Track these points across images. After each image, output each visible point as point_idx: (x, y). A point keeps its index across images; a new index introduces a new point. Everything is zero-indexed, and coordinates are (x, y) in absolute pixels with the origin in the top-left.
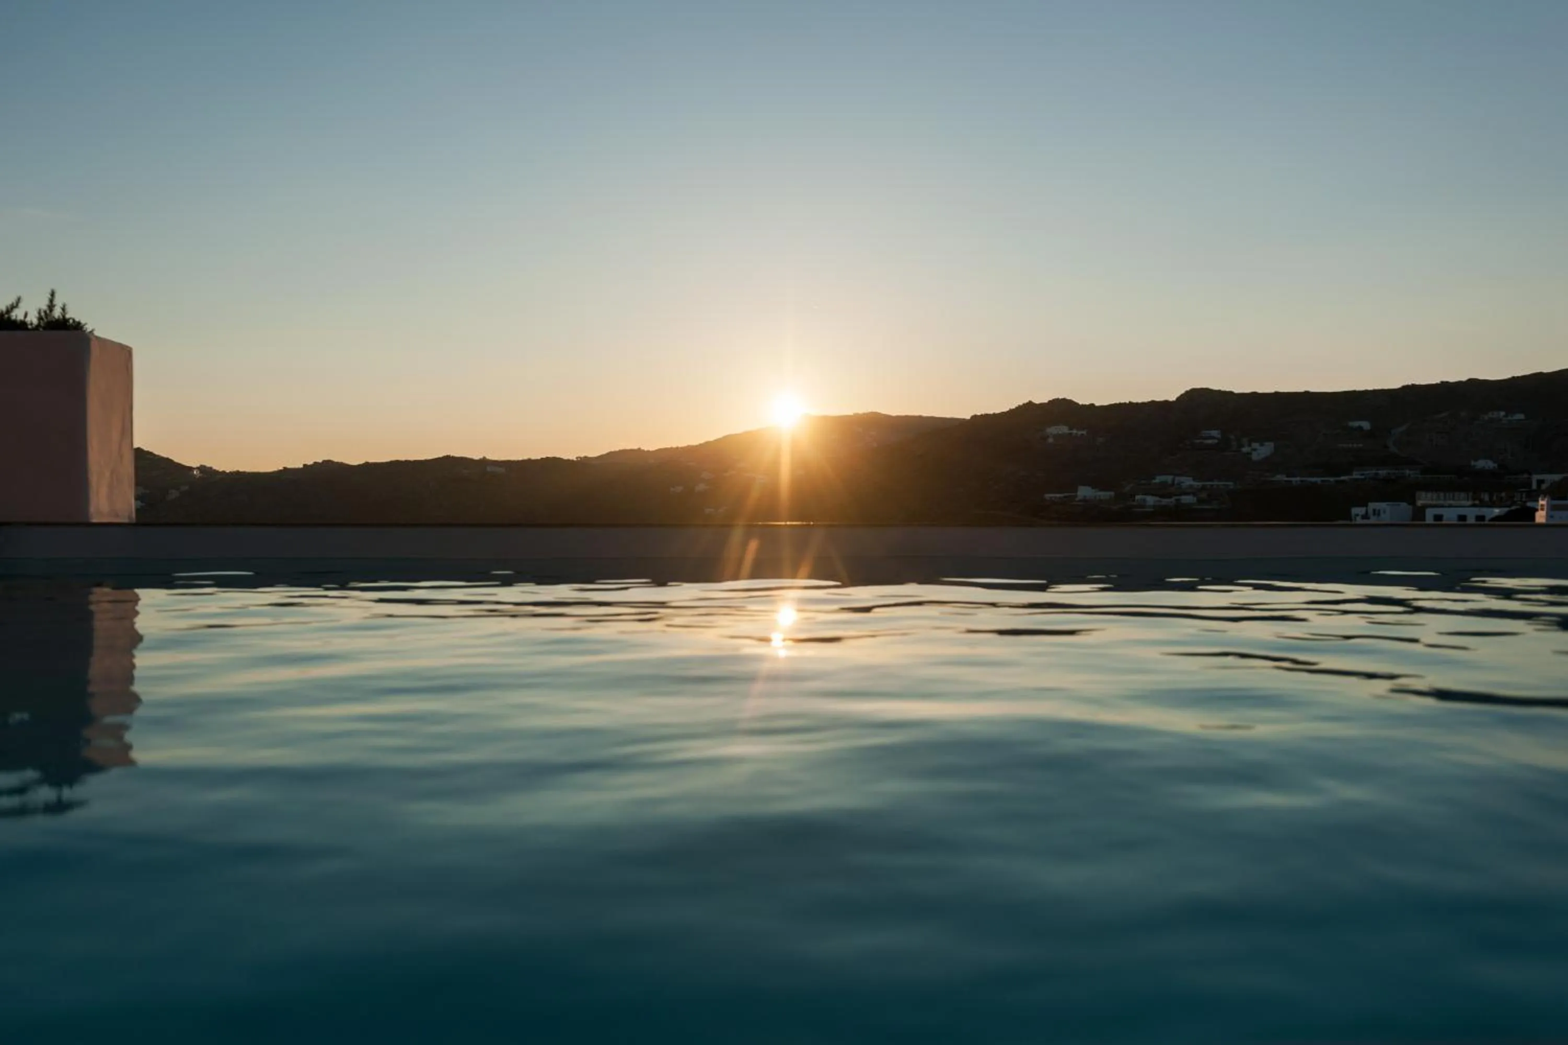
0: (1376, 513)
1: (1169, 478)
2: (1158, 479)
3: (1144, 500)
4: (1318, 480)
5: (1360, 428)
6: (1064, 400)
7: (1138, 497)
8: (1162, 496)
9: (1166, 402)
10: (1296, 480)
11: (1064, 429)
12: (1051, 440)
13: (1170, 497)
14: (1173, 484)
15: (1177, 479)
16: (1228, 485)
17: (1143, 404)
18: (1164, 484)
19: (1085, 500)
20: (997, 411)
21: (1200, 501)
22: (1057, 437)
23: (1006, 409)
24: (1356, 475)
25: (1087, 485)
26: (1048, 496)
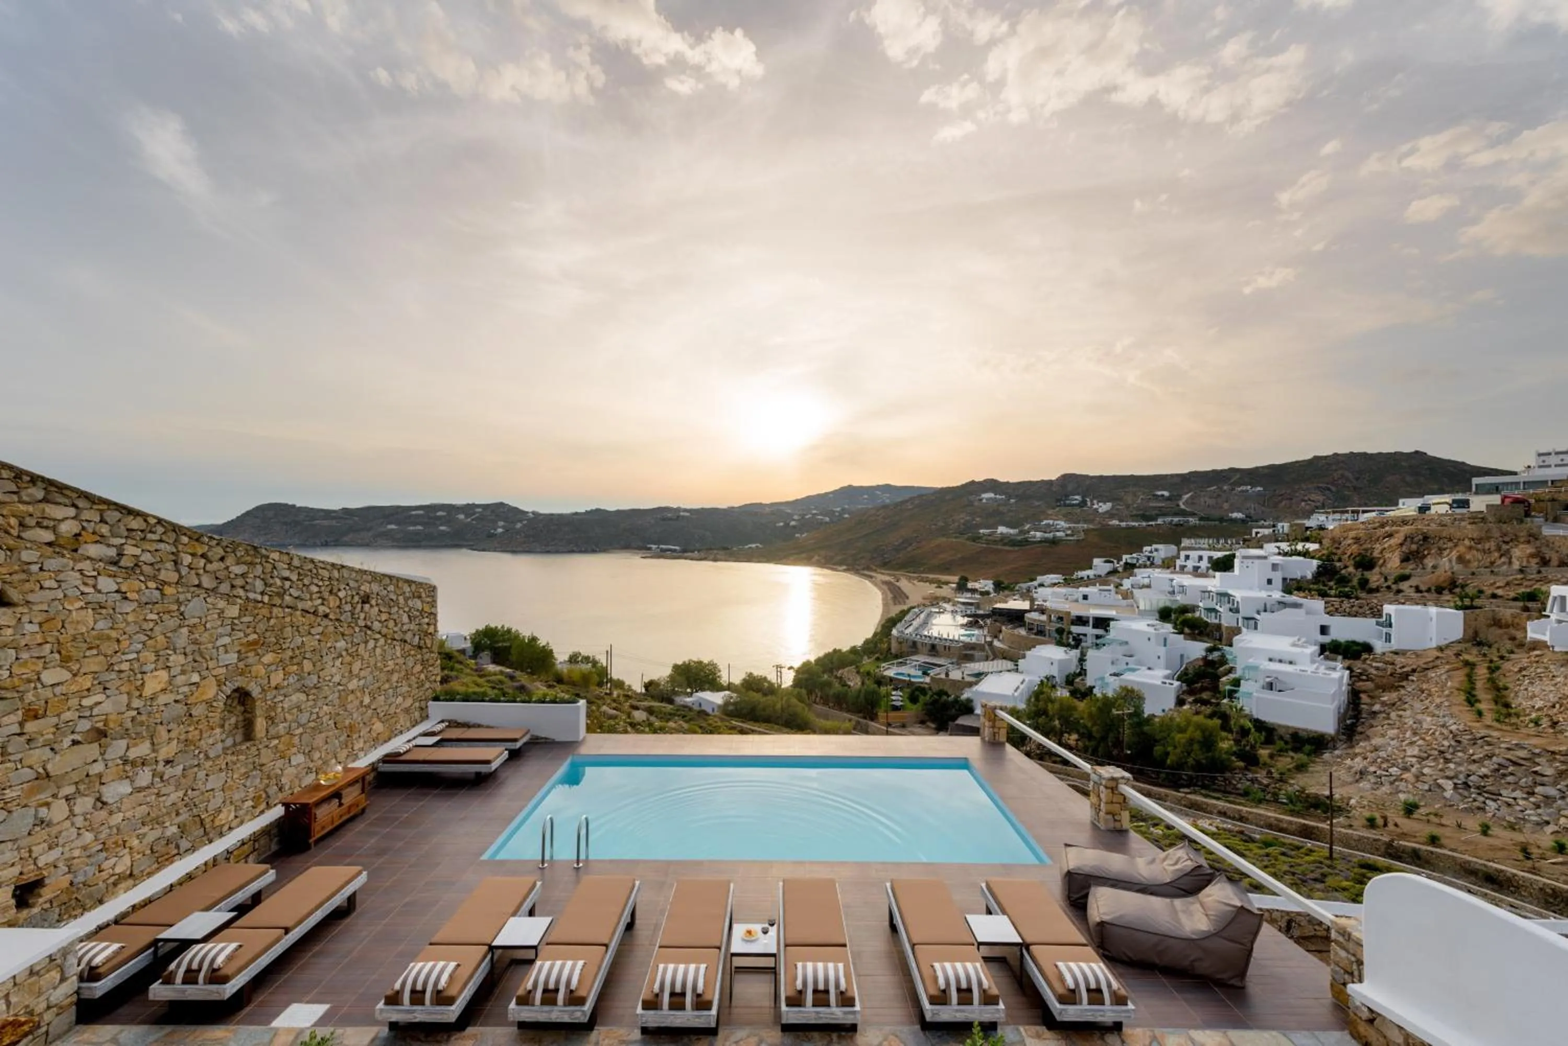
0: (1156, 550)
1: (1051, 522)
2: (1045, 522)
3: (1035, 535)
4: (1136, 524)
5: (1163, 496)
6: (992, 479)
7: (1032, 533)
8: (1045, 532)
10: (1123, 524)
11: (992, 495)
12: (984, 501)
13: (1050, 533)
14: (1053, 525)
15: (1056, 522)
16: (1083, 527)
18: (1048, 525)
19: (1001, 534)
21: (1067, 535)
22: (987, 499)
24: (1160, 521)
25: (1004, 525)
26: (981, 531)
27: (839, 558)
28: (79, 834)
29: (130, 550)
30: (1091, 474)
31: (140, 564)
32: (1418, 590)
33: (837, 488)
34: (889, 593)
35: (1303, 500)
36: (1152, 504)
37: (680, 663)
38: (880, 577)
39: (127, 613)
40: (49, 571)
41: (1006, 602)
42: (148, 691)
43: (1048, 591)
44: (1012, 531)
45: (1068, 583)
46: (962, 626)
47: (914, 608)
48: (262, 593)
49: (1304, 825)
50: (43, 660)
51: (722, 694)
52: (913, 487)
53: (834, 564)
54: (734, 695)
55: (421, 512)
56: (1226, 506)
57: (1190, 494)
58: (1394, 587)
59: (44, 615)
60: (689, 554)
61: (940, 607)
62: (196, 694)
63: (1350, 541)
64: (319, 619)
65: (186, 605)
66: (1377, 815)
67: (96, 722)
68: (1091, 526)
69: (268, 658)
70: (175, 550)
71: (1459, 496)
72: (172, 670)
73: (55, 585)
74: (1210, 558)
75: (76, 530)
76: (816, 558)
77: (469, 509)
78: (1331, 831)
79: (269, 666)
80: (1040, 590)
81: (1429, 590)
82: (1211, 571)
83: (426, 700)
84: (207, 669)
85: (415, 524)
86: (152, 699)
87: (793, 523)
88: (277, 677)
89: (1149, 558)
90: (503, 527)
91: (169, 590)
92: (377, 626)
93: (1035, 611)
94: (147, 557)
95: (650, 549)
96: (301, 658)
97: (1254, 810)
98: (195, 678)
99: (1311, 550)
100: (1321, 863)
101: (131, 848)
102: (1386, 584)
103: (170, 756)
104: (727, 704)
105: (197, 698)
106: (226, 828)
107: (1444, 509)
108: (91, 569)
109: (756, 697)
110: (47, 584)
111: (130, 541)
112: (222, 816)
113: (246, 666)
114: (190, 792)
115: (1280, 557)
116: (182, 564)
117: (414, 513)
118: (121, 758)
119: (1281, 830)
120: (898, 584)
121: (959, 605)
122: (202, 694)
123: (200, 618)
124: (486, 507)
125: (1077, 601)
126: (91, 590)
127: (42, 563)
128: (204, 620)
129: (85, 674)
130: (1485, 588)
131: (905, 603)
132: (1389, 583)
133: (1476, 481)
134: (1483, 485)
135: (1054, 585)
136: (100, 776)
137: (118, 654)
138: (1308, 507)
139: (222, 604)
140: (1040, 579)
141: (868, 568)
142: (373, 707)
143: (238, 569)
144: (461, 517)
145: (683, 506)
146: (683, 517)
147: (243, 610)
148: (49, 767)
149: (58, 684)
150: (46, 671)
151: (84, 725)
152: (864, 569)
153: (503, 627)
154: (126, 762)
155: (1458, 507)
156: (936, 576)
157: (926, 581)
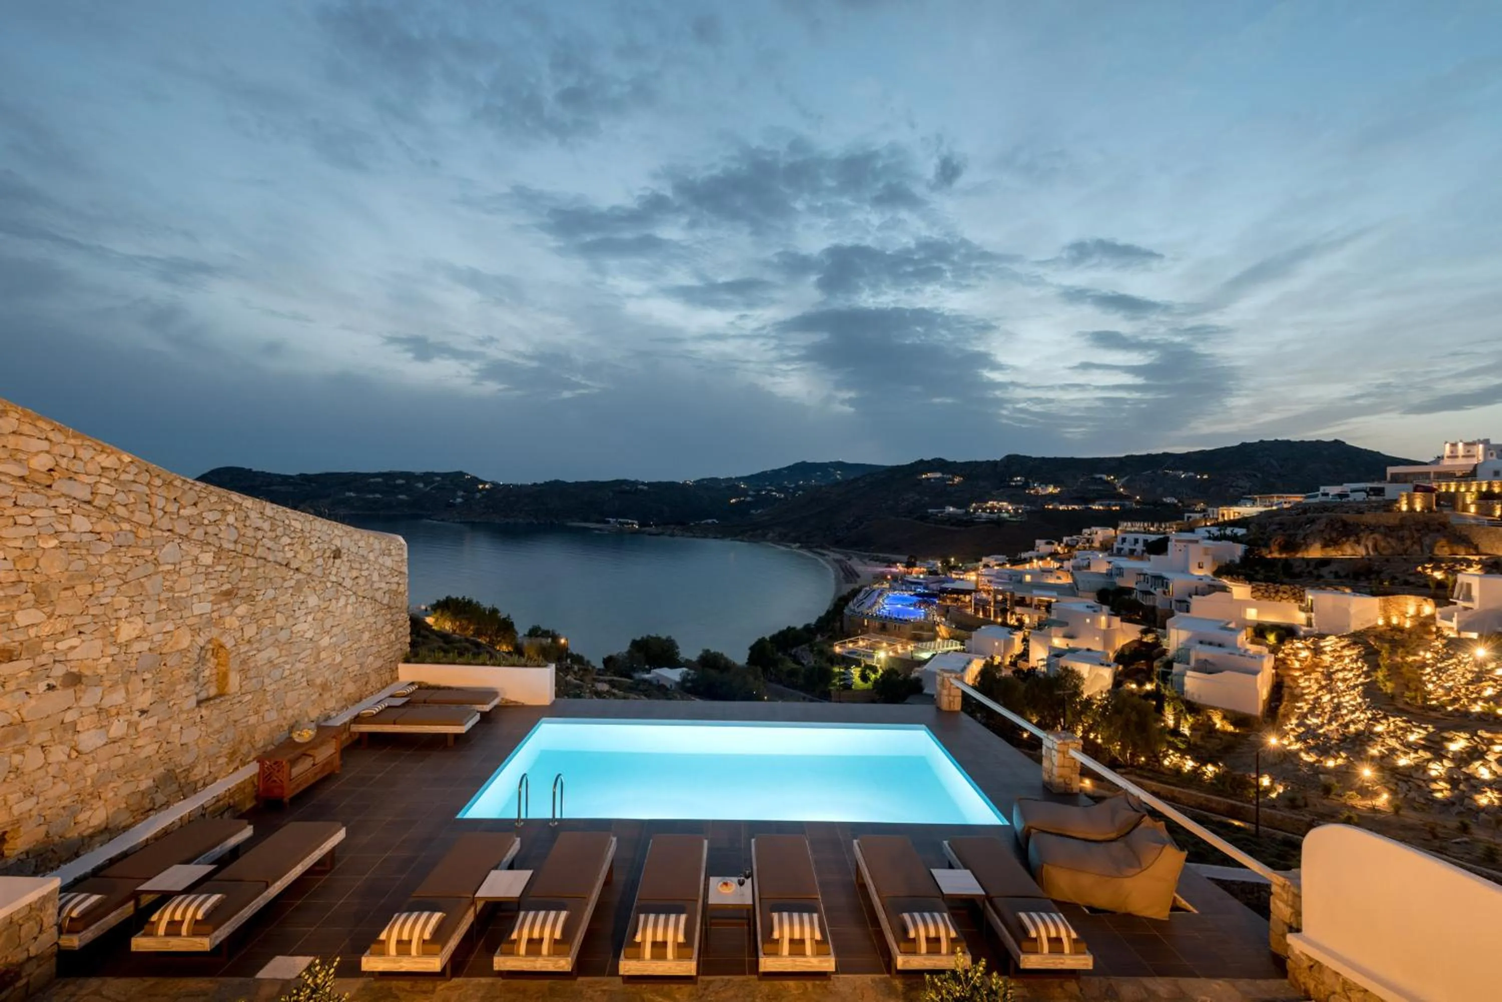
0: (1095, 533)
1: (995, 503)
2: (990, 503)
4: (1075, 507)
5: (1101, 478)
7: (978, 512)
8: (991, 513)
9: (995, 461)
10: (1063, 506)
11: (938, 474)
12: (931, 480)
13: (995, 514)
14: (997, 506)
15: (1000, 504)
16: (1025, 508)
18: (992, 506)
19: (949, 514)
20: (906, 464)
21: (1011, 516)
22: (934, 479)
23: (910, 463)
24: (1097, 505)
25: (951, 505)
26: (930, 511)
27: (793, 534)
28: (54, 783)
29: (103, 489)
30: (1034, 456)
31: (113, 504)
32: (1337, 575)
33: (791, 463)
34: (840, 571)
35: (1231, 486)
36: (1091, 487)
37: (638, 638)
38: (833, 555)
39: (101, 555)
40: (23, 506)
42: (123, 638)
44: (958, 511)
47: (865, 586)
48: (236, 542)
49: (1232, 805)
50: (17, 600)
51: (679, 671)
52: (864, 465)
54: (692, 672)
55: (380, 480)
56: (1160, 490)
57: (1126, 478)
58: (1315, 572)
59: (19, 552)
62: (170, 643)
63: (1274, 527)
64: (291, 573)
65: (161, 550)
66: (1299, 796)
67: (71, 667)
68: (1033, 508)
69: (242, 609)
70: (148, 492)
71: (1375, 485)
72: (147, 616)
73: (30, 522)
74: (1145, 541)
75: (51, 464)
76: (771, 535)
77: (427, 477)
78: (1257, 810)
79: (242, 617)
80: (985, 570)
81: (1347, 576)
82: (1146, 555)
83: (396, 662)
84: (181, 618)
85: (374, 492)
86: (126, 645)
87: (748, 499)
88: (250, 631)
89: (1088, 540)
90: (462, 497)
91: (143, 533)
92: (348, 583)
93: (981, 591)
94: (120, 497)
95: (608, 522)
96: (274, 611)
97: (1186, 791)
98: (170, 627)
99: (1239, 534)
100: (1248, 840)
101: (106, 801)
102: (1308, 570)
103: (145, 707)
104: (684, 680)
105: (171, 647)
106: (200, 784)
107: (1361, 496)
108: (65, 505)
109: (713, 673)
110: (20, 520)
111: (104, 480)
112: (196, 771)
113: (220, 617)
114: (165, 744)
115: (1211, 542)
116: (156, 507)
117: (372, 480)
118: (96, 706)
119: (1211, 810)
120: (849, 563)
121: (908, 585)
122: (177, 643)
123: (175, 564)
124: (445, 476)
126: (65, 528)
127: (16, 498)
128: (178, 567)
129: (60, 616)
130: (1398, 575)
131: (856, 582)
132: (1311, 569)
133: (1391, 470)
134: (1397, 474)
136: (74, 724)
137: (93, 598)
138: (1236, 493)
139: (196, 551)
140: (985, 559)
141: (822, 547)
142: (344, 666)
143: (211, 516)
144: (421, 485)
145: (641, 480)
146: (642, 490)
147: (217, 557)
148: (24, 712)
149: (33, 625)
150: (20, 612)
151: (59, 671)
152: (817, 547)
153: (464, 598)
154: (100, 711)
155: (1375, 495)
156: (885, 555)
157: (877, 560)
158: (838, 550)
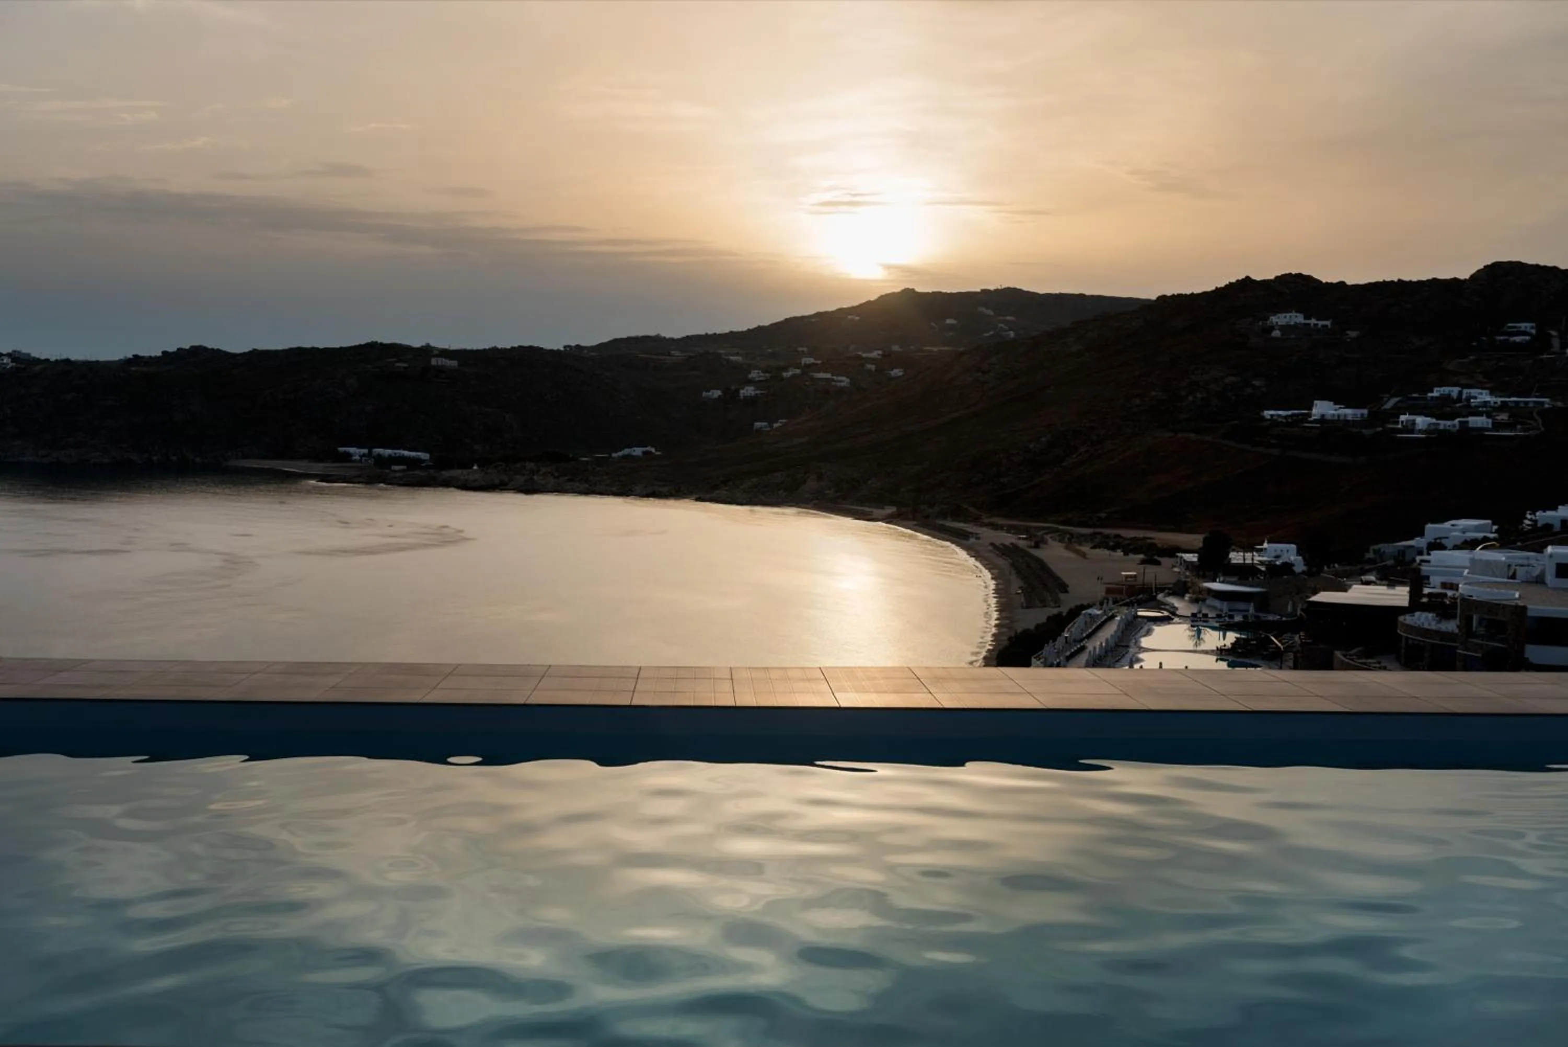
1: (1455, 391)
2: (1437, 392)
3: (1414, 423)
6: (1299, 275)
7: (1405, 418)
8: (1440, 417)
9: (1455, 280)
11: (1297, 318)
12: (1276, 333)
13: (1453, 419)
14: (1459, 399)
15: (1467, 392)
16: (1543, 403)
17: (1420, 283)
18: (1446, 398)
19: (1323, 420)
20: (1197, 291)
21: (1497, 426)
22: (1285, 329)
23: (1210, 288)
25: (1323, 398)
26: (1268, 414)
34: (1013, 577)
38: (988, 535)
41: (1344, 589)
43: (1462, 557)
44: (1349, 413)
45: (1505, 541)
46: (1221, 653)
53: (861, 502)
60: (456, 472)
61: (1159, 606)
76: (812, 484)
80: (1436, 555)
87: (748, 391)
93: (1425, 608)
95: (347, 457)
120: (1036, 552)
121: (1211, 601)
125: (1540, 580)
135: (1471, 545)
140: (1432, 530)
146: (440, 370)
152: (944, 515)
156: (1140, 534)
157: (1116, 544)
158: (999, 521)
